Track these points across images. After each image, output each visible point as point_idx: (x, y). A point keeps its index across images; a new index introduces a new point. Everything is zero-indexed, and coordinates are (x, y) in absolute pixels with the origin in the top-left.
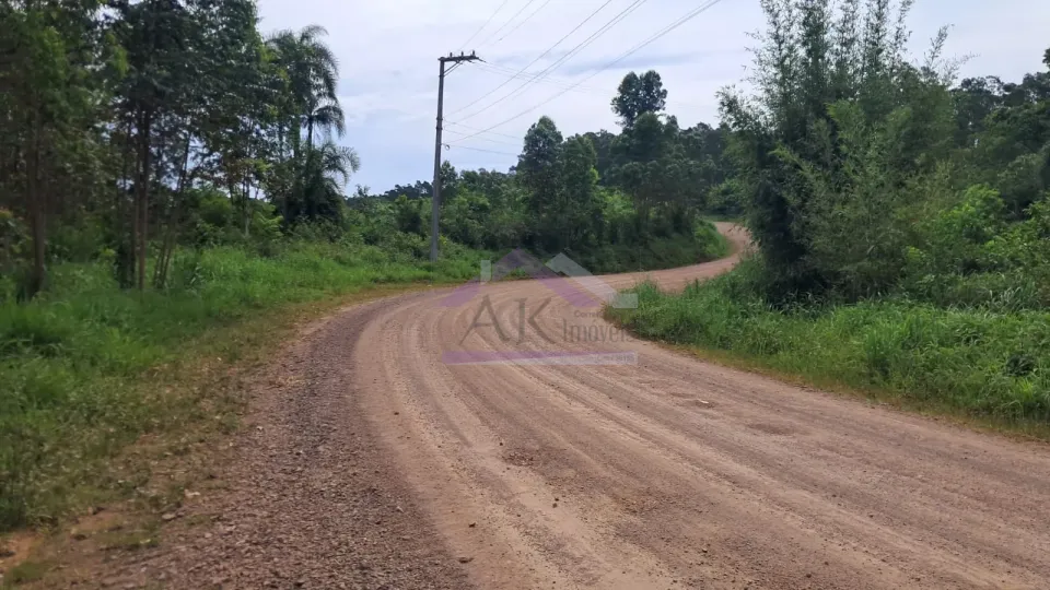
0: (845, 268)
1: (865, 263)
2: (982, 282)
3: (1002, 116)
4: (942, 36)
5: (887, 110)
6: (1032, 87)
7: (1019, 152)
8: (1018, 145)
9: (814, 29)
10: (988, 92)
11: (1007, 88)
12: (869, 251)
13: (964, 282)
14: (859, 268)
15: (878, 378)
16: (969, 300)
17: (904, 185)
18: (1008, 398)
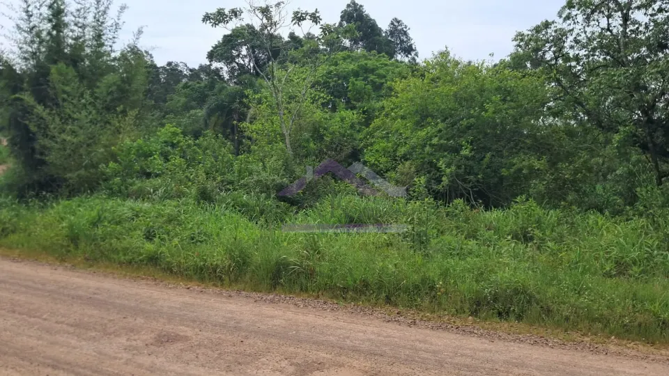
0: (69, 175)
1: (82, 172)
2: (148, 184)
3: (186, 86)
4: (140, 32)
5: (102, 75)
6: (202, 71)
7: (192, 108)
8: (194, 103)
9: (57, 13)
10: (181, 71)
11: (191, 70)
12: (84, 164)
13: (138, 184)
14: (78, 175)
15: (71, 248)
16: (141, 195)
17: (109, 123)
18: (141, 254)
